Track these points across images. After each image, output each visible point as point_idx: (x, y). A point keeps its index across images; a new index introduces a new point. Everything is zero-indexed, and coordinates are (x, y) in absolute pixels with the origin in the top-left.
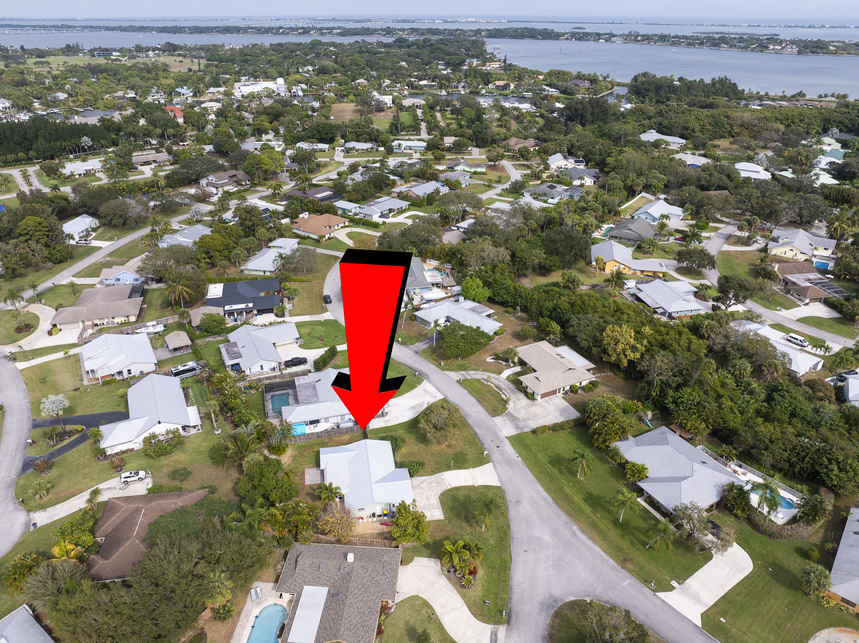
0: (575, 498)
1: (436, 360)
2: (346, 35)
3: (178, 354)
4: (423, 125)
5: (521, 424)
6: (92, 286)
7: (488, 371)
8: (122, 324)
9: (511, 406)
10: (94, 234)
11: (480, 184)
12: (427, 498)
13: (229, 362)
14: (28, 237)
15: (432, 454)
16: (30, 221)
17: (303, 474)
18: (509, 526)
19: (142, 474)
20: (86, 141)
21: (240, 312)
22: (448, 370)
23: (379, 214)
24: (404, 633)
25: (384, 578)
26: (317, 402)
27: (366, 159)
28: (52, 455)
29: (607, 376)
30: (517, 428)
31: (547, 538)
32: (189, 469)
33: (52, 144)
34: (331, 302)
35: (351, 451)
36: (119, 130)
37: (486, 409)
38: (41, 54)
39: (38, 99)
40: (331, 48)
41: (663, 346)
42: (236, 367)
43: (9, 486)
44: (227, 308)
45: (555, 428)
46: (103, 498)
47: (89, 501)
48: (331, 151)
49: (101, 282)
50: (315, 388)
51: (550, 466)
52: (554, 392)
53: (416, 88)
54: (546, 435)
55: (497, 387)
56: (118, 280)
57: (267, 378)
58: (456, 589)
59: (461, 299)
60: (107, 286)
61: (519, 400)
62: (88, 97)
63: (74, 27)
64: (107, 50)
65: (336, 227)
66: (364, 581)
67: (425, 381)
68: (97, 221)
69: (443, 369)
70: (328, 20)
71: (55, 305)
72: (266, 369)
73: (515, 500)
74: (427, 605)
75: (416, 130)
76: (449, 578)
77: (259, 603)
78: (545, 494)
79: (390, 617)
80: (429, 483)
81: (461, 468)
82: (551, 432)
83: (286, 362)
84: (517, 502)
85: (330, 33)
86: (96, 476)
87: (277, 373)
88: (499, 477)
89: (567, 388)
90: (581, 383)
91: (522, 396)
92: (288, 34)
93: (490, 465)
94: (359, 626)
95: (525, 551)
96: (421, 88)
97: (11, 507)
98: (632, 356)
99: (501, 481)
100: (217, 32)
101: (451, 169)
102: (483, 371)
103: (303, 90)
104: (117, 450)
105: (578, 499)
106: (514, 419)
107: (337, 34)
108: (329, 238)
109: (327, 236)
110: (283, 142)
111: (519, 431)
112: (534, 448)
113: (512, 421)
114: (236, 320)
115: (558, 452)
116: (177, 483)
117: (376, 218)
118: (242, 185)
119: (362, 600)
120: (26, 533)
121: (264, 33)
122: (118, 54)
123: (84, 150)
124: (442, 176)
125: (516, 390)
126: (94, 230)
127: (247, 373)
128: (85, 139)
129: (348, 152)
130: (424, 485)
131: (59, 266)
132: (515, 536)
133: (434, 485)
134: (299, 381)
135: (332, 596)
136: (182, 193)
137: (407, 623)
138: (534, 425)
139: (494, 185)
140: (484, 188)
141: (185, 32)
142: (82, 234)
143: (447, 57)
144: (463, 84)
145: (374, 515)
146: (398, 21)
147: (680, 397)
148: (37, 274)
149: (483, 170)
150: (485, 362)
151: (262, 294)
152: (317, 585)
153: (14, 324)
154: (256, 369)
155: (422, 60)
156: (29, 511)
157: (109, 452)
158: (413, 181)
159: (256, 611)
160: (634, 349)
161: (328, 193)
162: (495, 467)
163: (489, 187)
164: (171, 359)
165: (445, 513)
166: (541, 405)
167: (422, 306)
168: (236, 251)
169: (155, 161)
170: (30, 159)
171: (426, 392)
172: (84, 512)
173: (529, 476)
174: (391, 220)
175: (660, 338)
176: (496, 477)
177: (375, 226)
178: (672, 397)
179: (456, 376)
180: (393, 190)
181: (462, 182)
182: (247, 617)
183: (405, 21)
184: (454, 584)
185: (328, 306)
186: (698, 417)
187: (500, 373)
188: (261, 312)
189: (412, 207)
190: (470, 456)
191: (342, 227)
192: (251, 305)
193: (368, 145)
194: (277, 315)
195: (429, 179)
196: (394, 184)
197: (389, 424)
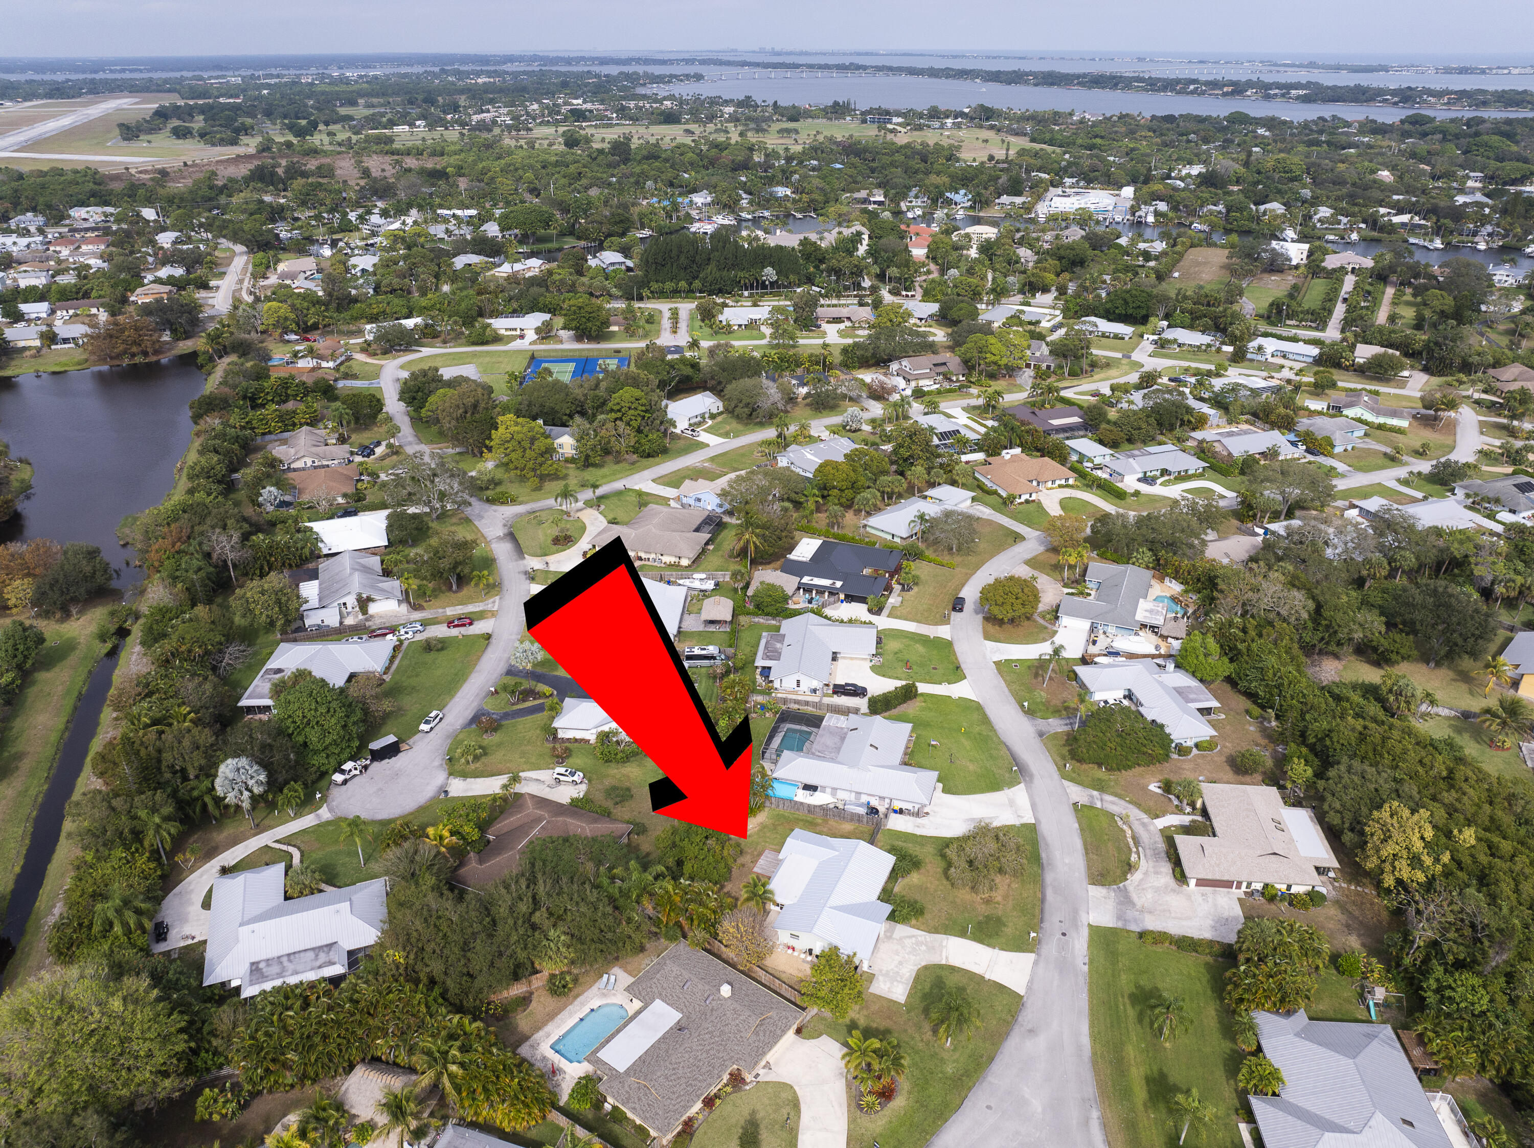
0: (1134, 1070)
1: (1063, 757)
2: (1315, 101)
3: (712, 628)
4: (1340, 310)
5: (1130, 914)
6: (665, 501)
7: (1138, 805)
8: (670, 565)
9: (1134, 879)
10: (710, 422)
11: (1376, 452)
12: (901, 963)
13: (760, 662)
14: (619, 415)
15: (953, 902)
16: (628, 393)
17: (760, 854)
18: (991, 1059)
19: (578, 776)
20: (770, 273)
21: (821, 590)
22: (1072, 780)
23: (1141, 475)
24: (742, 1122)
25: (754, 1038)
26: (833, 760)
27: (1185, 364)
28: (506, 716)
29: (1358, 894)
30: (1119, 918)
31: (1037, 1105)
32: (634, 791)
33: (725, 273)
34: (961, 610)
35: (834, 849)
36: (822, 261)
37: (1089, 867)
38: (795, 114)
39: (750, 193)
40: (1261, 131)
41: (1483, 879)
42: (766, 671)
43: (448, 737)
44: (806, 580)
45: (1186, 944)
46: (520, 788)
47: (505, 787)
48: (1135, 339)
49: (678, 499)
50: (843, 739)
51: (1127, 1001)
52: (1228, 884)
53: (1382, 229)
54: (1159, 948)
55: (1134, 838)
56: (699, 500)
57: (797, 702)
58: (849, 1106)
59: (1171, 666)
60: (683, 505)
61: (1156, 873)
62: (815, 196)
63: (864, 68)
64: (888, 113)
65: (1049, 484)
66: (726, 1029)
67: (1022, 785)
68: (720, 404)
69: (1064, 776)
70: (1301, 66)
71: (611, 516)
72: (804, 687)
73: (1030, 1026)
74: (795, 1104)
75: (1320, 318)
76: (849, 1086)
77: (604, 995)
78: (1086, 1041)
79: (738, 1095)
80: (919, 944)
81: (981, 941)
82: (1174, 948)
83: (835, 686)
84: (1031, 1031)
85: (1283, 95)
86: (533, 760)
87: (815, 699)
88: (1031, 982)
89: (1258, 886)
90: (1289, 887)
91: (1166, 868)
92: (1203, 93)
93: (1030, 957)
94: (683, 1080)
95: (989, 1107)
96: (1391, 228)
97: (437, 763)
98: (1405, 873)
99: (1029, 988)
100: (1079, 84)
101: (1336, 410)
102: (1130, 802)
103: (1157, 213)
104: (570, 735)
105: (1137, 1074)
106: (1126, 900)
107: (1298, 98)
108: (1027, 501)
109: (1025, 497)
110: (1063, 311)
111: (1120, 925)
112: (1124, 962)
113: (1120, 903)
114: (810, 602)
115: (1160, 985)
116: (609, 804)
117: (1130, 483)
118: (950, 380)
119: (708, 1052)
120: (434, 800)
121: (1159, 90)
122: (900, 120)
123: (764, 286)
124: (1304, 423)
125: (1163, 855)
126: (713, 416)
127: (777, 684)
128: (769, 270)
129: (1162, 347)
130: (908, 942)
131: (645, 461)
132: (990, 1078)
133: (924, 948)
134: (831, 721)
135: (680, 1027)
136: (856, 379)
137: (753, 1113)
138: (1152, 924)
139: (1405, 458)
140: (1381, 461)
141: (1026, 82)
142: (693, 421)
143: (1493, 164)
144: (1489, 228)
145: (810, 952)
146: (1448, 71)
147: (1450, 987)
148: (616, 467)
149: (1404, 423)
150: (1145, 789)
151: (867, 571)
152: (671, 1005)
153: (555, 532)
154: (789, 683)
155: (1433, 167)
156: (450, 774)
157: (561, 735)
158: (1246, 422)
159: (595, 1004)
160: (1415, 861)
161: (1075, 420)
162: (1036, 963)
163: (1393, 460)
164: (700, 633)
165: (910, 995)
166: (1189, 897)
167: (1097, 659)
168: (866, 494)
169: (849, 319)
170: (692, 291)
171: (1012, 803)
172: (494, 798)
173: (1083, 1001)
174: (1157, 490)
175: (1484, 859)
176: (1027, 978)
177: (1119, 495)
178: (1438, 980)
179: (1078, 794)
180: (1193, 434)
181: (1336, 443)
182: (583, 1004)
183: (1463, 71)
184: (849, 1097)
185: (955, 616)
186: (1467, 1039)
187: (1157, 817)
188: (850, 598)
189: (1209, 473)
190: (1009, 930)
191: (1060, 486)
192: (839, 584)
193: (1206, 339)
194: (870, 611)
195: (1274, 425)
196: (1201, 422)
197: (919, 832)
